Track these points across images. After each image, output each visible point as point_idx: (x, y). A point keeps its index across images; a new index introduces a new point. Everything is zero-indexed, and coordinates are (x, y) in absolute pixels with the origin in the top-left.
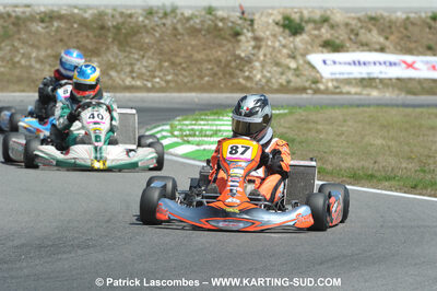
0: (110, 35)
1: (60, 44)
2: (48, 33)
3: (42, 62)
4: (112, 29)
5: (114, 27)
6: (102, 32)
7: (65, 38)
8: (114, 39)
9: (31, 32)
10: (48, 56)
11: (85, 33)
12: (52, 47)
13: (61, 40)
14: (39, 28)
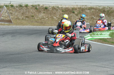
0: (106, 13)
1: (93, 15)
2: (90, 12)
3: (88, 19)
4: (106, 11)
5: (107, 11)
6: (104, 12)
7: (94, 13)
8: (107, 14)
9: (86, 12)
10: (90, 18)
11: (99, 12)
12: (91, 16)
13: (93, 14)
14: (88, 11)
